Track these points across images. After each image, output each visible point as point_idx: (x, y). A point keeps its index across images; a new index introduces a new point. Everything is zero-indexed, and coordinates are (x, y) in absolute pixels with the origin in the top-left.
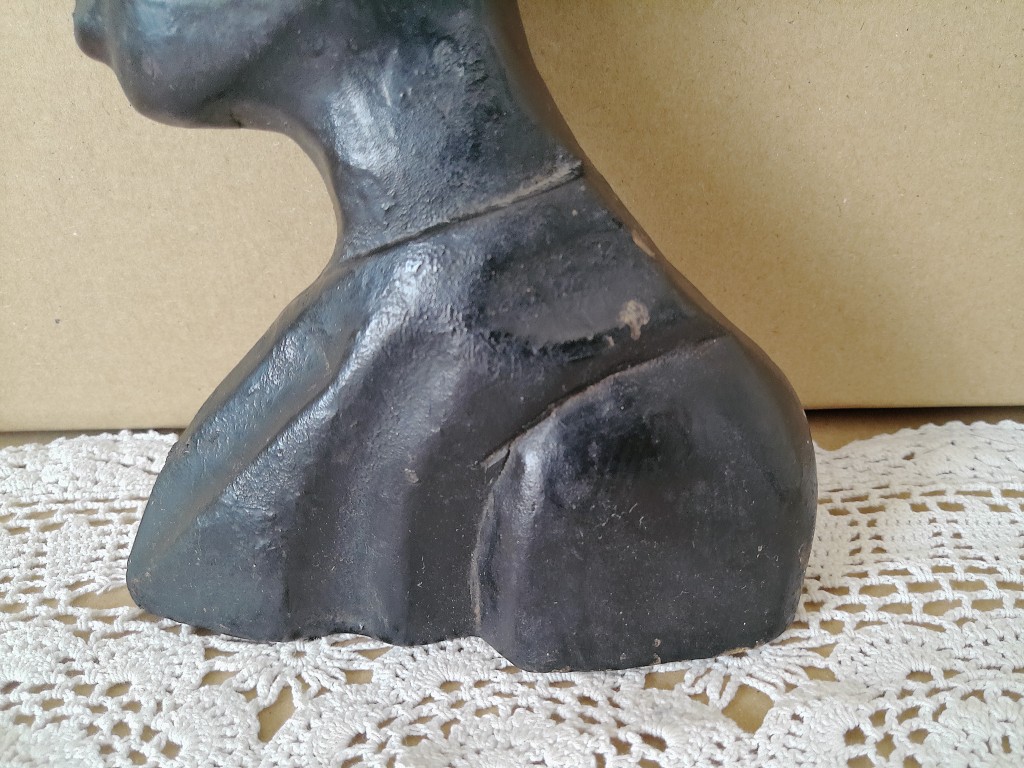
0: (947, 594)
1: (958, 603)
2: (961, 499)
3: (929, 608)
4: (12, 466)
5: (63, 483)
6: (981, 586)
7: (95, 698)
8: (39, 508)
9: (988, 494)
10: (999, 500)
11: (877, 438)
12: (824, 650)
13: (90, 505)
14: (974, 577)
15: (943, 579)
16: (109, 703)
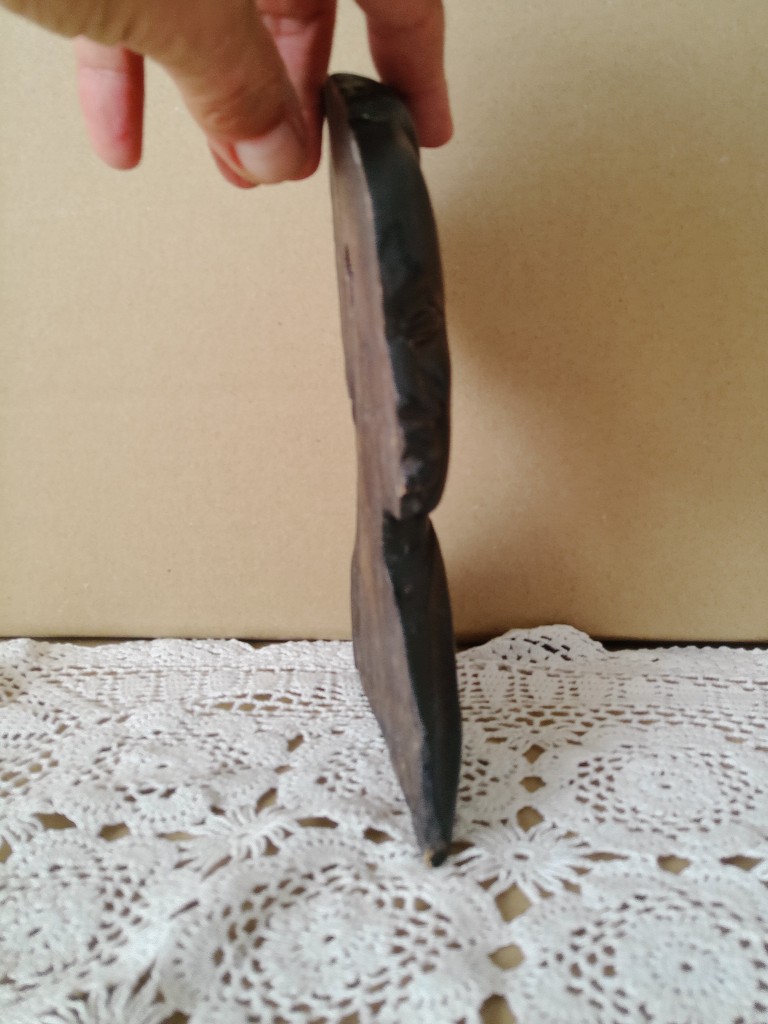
0: (652, 716)
1: (658, 721)
2: (678, 679)
3: (642, 722)
4: (133, 649)
5: (164, 657)
6: (672, 715)
7: (203, 738)
8: (154, 669)
9: (696, 678)
10: (701, 681)
11: (640, 650)
12: (580, 734)
13: (182, 669)
14: (669, 711)
15: (651, 710)
16: (210, 740)
